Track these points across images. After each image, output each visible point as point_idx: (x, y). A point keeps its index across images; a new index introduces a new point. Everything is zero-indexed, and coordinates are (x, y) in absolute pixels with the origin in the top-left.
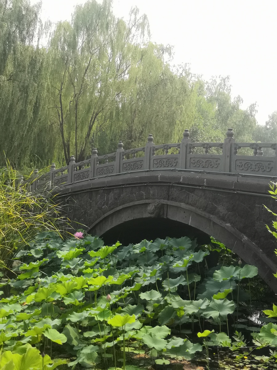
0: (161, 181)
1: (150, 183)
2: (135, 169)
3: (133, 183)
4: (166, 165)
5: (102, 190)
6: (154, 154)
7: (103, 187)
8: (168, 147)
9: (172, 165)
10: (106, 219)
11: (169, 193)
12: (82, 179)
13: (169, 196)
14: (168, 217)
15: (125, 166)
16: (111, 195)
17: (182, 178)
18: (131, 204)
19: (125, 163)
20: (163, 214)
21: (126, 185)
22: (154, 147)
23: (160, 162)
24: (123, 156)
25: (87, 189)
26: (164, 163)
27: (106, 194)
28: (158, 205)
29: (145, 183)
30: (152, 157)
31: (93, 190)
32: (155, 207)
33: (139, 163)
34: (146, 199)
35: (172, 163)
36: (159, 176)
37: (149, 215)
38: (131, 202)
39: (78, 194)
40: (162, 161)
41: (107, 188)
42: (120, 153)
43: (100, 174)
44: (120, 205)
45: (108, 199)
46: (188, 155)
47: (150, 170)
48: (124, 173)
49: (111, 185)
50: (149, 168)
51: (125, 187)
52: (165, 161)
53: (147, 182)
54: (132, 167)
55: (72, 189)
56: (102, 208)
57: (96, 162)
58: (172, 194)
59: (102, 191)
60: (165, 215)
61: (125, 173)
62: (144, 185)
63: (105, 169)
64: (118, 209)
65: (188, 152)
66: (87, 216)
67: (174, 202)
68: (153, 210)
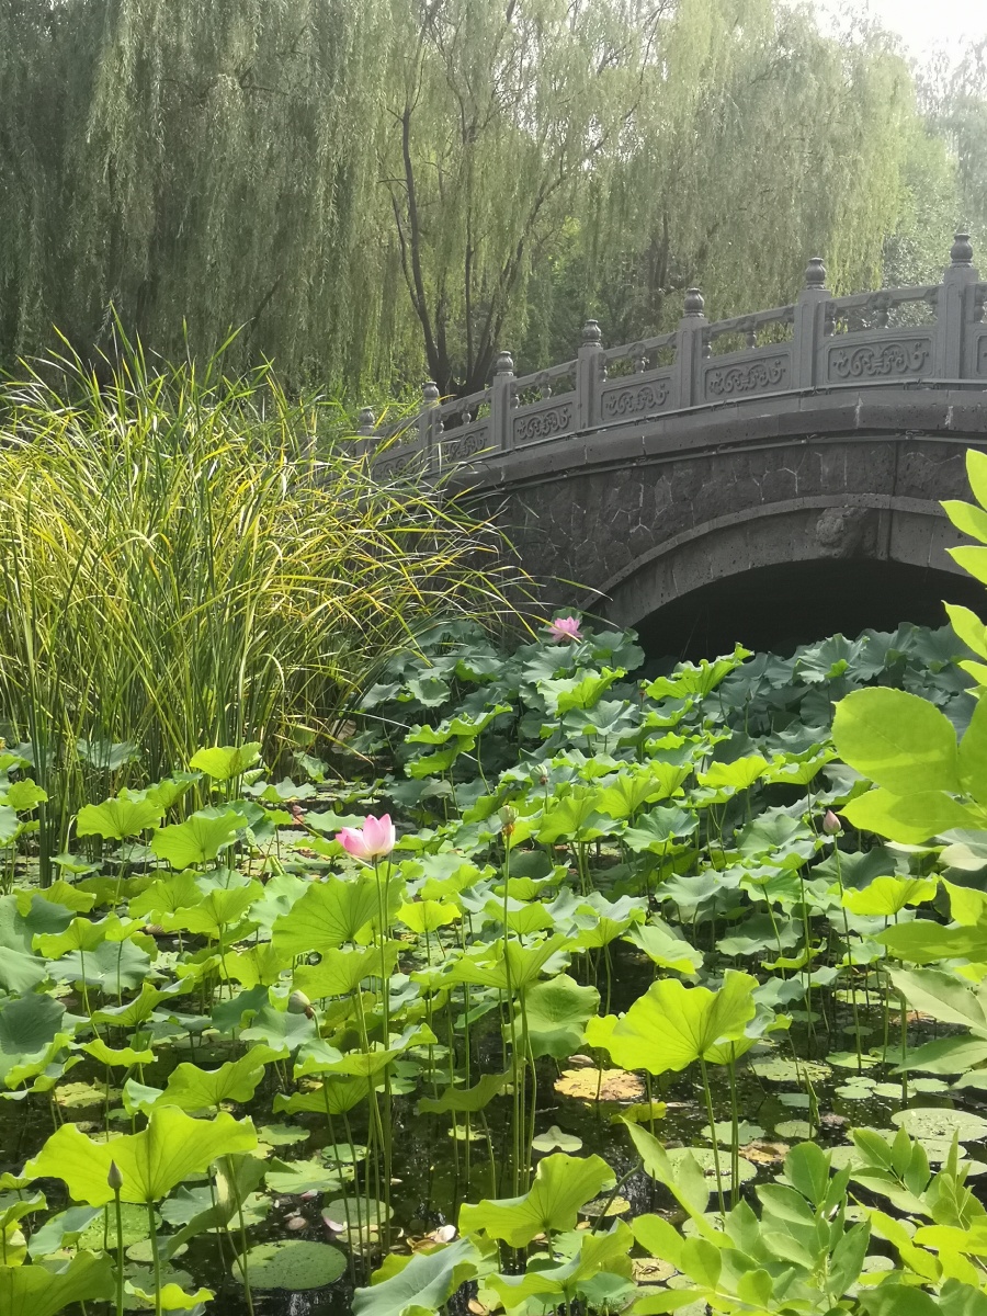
0: (865, 426)
1: (820, 435)
2: (753, 388)
3: (750, 438)
4: (882, 366)
5: (625, 469)
6: (829, 329)
7: (632, 460)
8: (890, 303)
9: (907, 367)
10: (645, 571)
11: (896, 470)
12: (545, 435)
13: (896, 478)
14: (894, 555)
15: (713, 378)
16: (665, 486)
17: (951, 414)
18: (747, 514)
19: (715, 369)
20: (875, 544)
21: (723, 448)
22: (832, 305)
23: (857, 358)
24: (705, 342)
25: (569, 469)
26: (873, 360)
27: (643, 482)
28: (855, 513)
29: (800, 437)
30: (822, 340)
31: (591, 471)
32: (846, 523)
33: (770, 365)
34: (804, 493)
35: (906, 358)
36: (858, 410)
37: (823, 552)
38: (744, 507)
39: (535, 487)
40: (867, 354)
41: (645, 464)
42: (695, 333)
43: (614, 411)
44: (699, 521)
45: (650, 502)
46: (969, 327)
47: (819, 390)
48: (712, 405)
49: (663, 450)
50: (814, 384)
51: (719, 456)
52: (877, 352)
53: (810, 435)
54: (744, 380)
55: (509, 470)
56: (627, 533)
57: (597, 371)
58: (908, 473)
59: (628, 473)
60: (883, 549)
61: (716, 406)
62: (797, 443)
63: (634, 393)
64: (693, 533)
65: (970, 316)
66: (572, 564)
67: (918, 500)
68: (839, 531)
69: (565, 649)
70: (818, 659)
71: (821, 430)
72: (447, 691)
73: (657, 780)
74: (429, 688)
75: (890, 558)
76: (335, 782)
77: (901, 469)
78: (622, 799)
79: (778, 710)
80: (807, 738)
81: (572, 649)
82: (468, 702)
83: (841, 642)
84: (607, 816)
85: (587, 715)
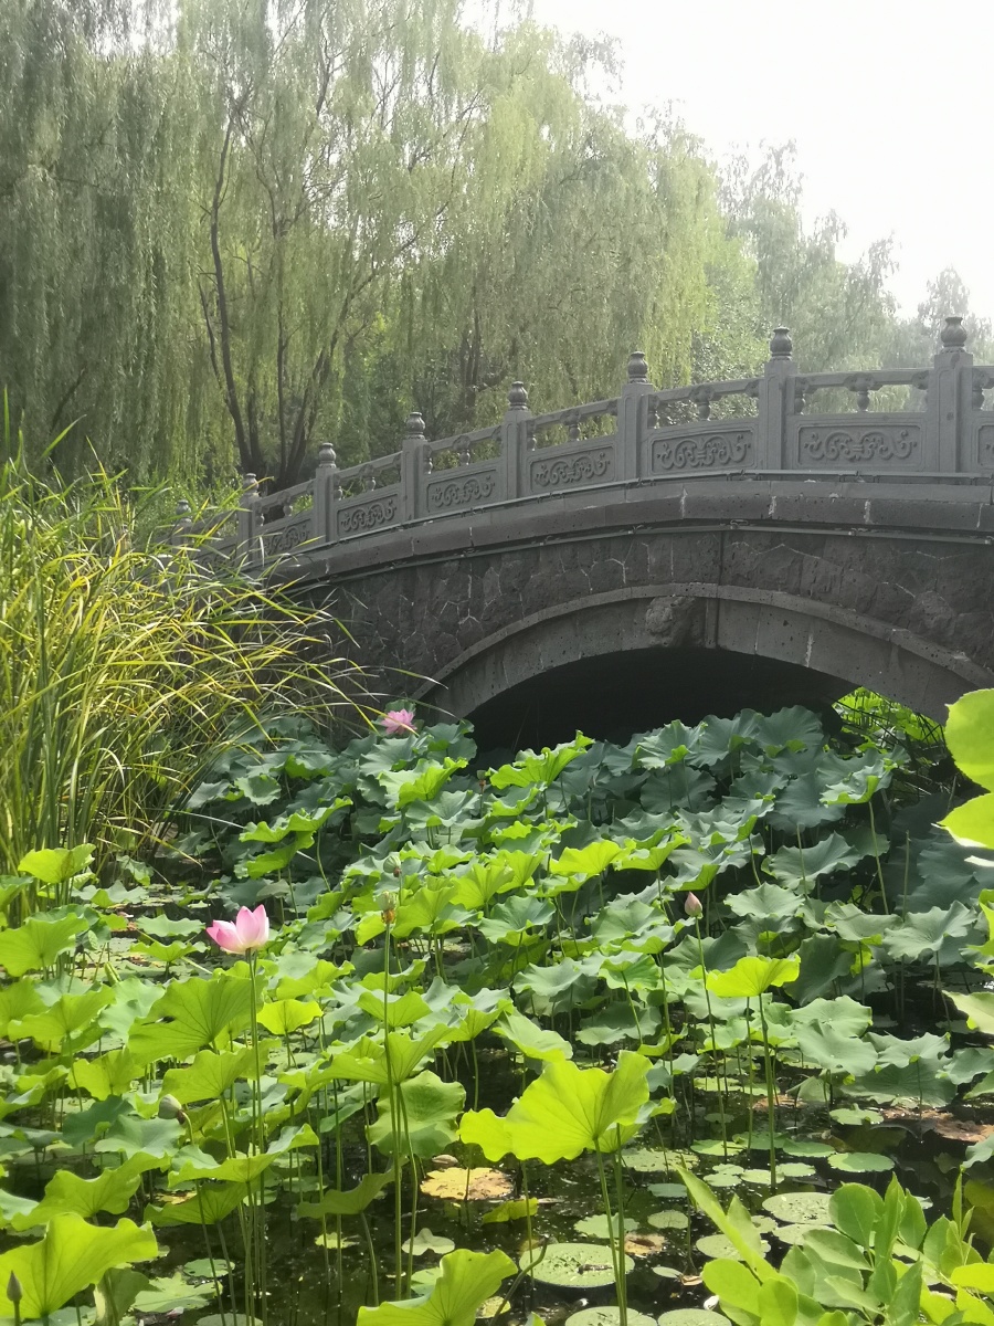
0: (690, 517)
1: (646, 525)
2: (579, 480)
3: (578, 529)
4: (705, 458)
5: (452, 561)
6: (652, 422)
7: (460, 551)
8: (712, 396)
9: (730, 459)
10: (475, 663)
11: (722, 560)
12: (370, 527)
13: (721, 567)
14: (722, 643)
15: (538, 470)
16: (493, 576)
17: (774, 504)
18: (575, 604)
19: (540, 461)
20: (703, 634)
21: (549, 539)
22: (654, 398)
23: (681, 450)
24: (530, 435)
25: (395, 561)
26: (696, 452)
27: (472, 574)
28: (683, 602)
29: (630, 527)
30: (646, 432)
31: (418, 563)
32: (675, 611)
33: (595, 457)
34: (632, 583)
35: (728, 450)
36: (683, 501)
37: (653, 641)
38: (572, 597)
39: (361, 579)
40: (689, 446)
41: (474, 555)
42: (519, 425)
43: (439, 504)
44: (529, 612)
45: (479, 594)
46: (790, 419)
47: (644, 482)
48: (538, 496)
49: (490, 542)
50: (638, 475)
51: (546, 547)
52: (700, 444)
53: (636, 525)
54: (569, 473)
55: (334, 563)
56: (456, 626)
57: (422, 464)
58: (734, 562)
59: (456, 564)
60: (711, 638)
61: (542, 498)
62: (625, 533)
63: (460, 485)
64: (523, 624)
65: (791, 408)
66: (401, 657)
67: (744, 589)
68: (668, 620)
69: (402, 742)
70: (656, 745)
71: (647, 521)
72: (277, 788)
73: (511, 869)
74: (259, 785)
75: (718, 646)
76: (161, 887)
77: (727, 557)
78: (476, 889)
79: (617, 798)
80: (650, 824)
81: (410, 742)
82: (299, 799)
83: (680, 728)
84: (461, 907)
85: (431, 807)
